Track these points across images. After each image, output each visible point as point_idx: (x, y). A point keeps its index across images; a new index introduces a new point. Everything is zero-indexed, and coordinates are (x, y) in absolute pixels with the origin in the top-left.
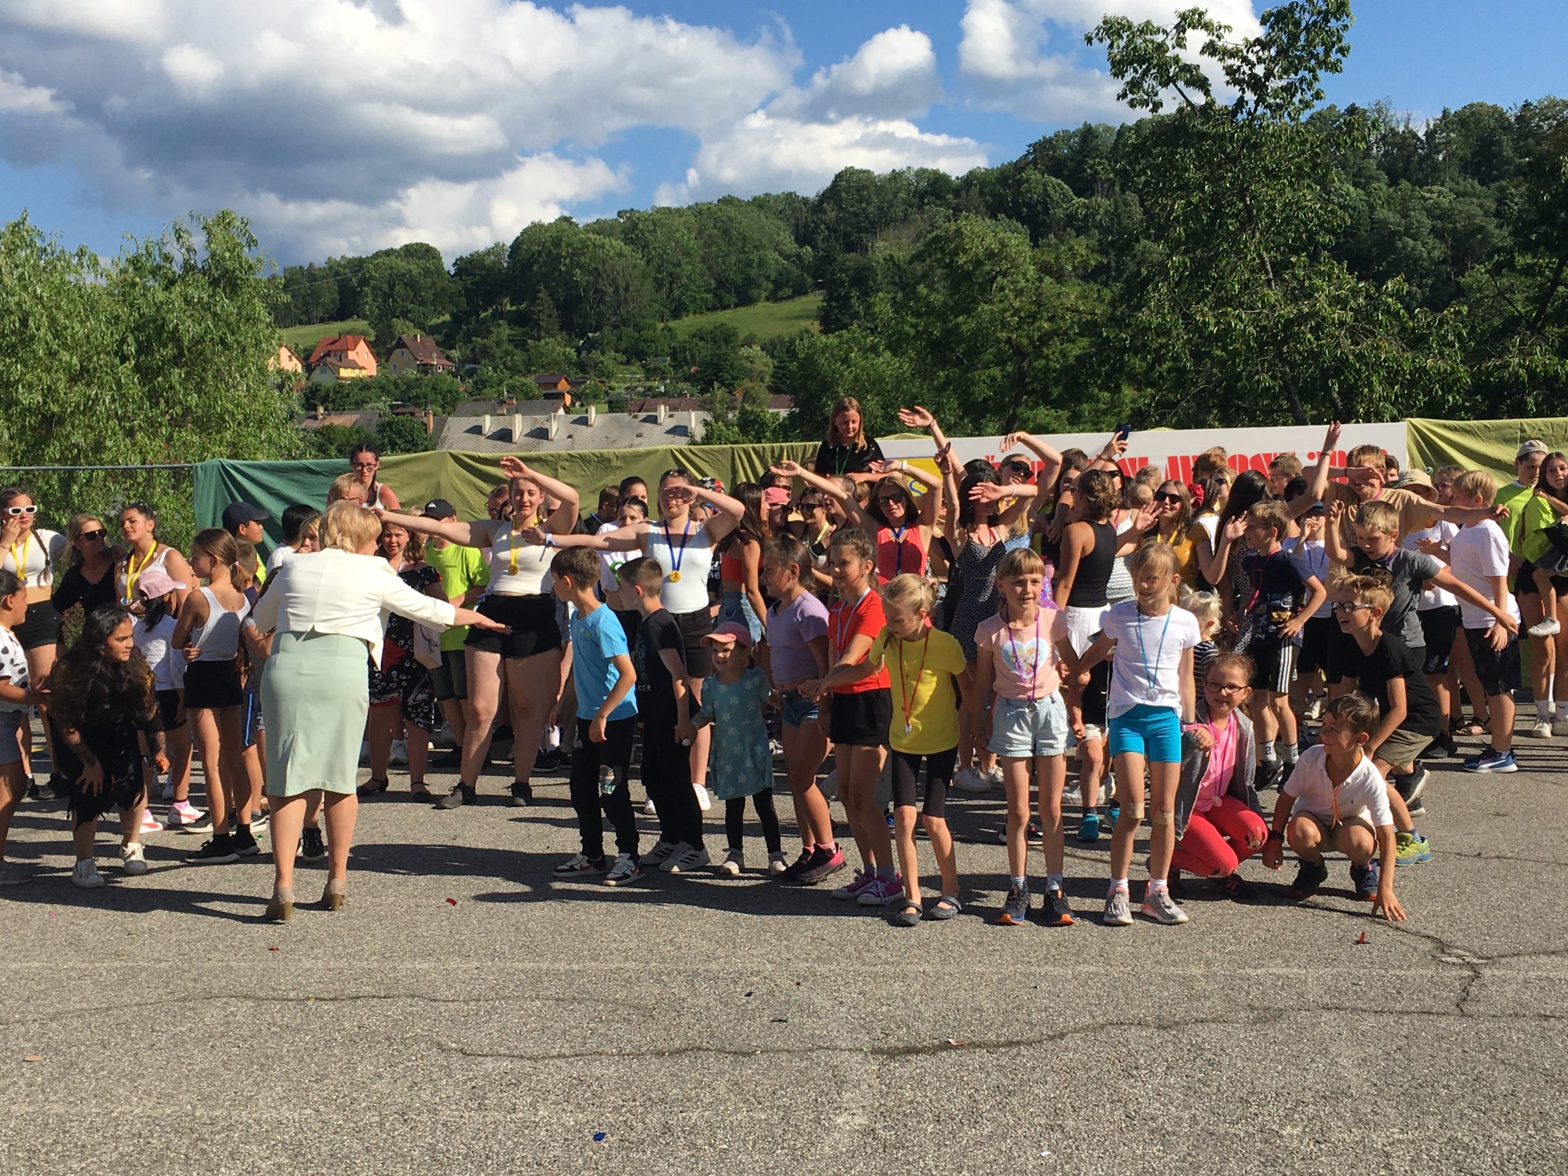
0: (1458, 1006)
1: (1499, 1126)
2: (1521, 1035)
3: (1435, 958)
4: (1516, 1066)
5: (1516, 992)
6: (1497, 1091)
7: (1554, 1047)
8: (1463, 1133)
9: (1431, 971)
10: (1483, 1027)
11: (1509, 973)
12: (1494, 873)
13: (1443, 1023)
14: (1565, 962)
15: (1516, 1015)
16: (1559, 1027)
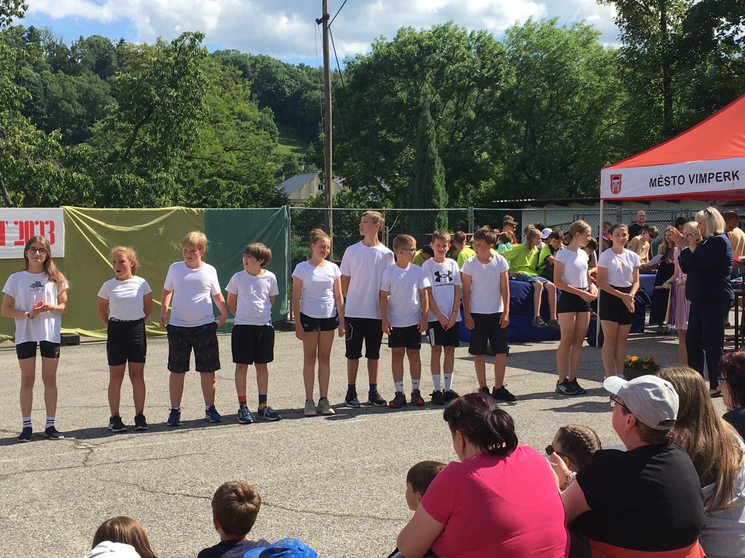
0: (83, 463)
1: (97, 501)
2: (108, 470)
3: (74, 448)
4: (106, 480)
5: (107, 455)
6: (97, 490)
7: (121, 472)
8: (83, 505)
9: (73, 452)
10: (93, 469)
11: (105, 449)
12: (101, 413)
13: (77, 470)
14: (128, 442)
15: (107, 463)
16: (123, 465)
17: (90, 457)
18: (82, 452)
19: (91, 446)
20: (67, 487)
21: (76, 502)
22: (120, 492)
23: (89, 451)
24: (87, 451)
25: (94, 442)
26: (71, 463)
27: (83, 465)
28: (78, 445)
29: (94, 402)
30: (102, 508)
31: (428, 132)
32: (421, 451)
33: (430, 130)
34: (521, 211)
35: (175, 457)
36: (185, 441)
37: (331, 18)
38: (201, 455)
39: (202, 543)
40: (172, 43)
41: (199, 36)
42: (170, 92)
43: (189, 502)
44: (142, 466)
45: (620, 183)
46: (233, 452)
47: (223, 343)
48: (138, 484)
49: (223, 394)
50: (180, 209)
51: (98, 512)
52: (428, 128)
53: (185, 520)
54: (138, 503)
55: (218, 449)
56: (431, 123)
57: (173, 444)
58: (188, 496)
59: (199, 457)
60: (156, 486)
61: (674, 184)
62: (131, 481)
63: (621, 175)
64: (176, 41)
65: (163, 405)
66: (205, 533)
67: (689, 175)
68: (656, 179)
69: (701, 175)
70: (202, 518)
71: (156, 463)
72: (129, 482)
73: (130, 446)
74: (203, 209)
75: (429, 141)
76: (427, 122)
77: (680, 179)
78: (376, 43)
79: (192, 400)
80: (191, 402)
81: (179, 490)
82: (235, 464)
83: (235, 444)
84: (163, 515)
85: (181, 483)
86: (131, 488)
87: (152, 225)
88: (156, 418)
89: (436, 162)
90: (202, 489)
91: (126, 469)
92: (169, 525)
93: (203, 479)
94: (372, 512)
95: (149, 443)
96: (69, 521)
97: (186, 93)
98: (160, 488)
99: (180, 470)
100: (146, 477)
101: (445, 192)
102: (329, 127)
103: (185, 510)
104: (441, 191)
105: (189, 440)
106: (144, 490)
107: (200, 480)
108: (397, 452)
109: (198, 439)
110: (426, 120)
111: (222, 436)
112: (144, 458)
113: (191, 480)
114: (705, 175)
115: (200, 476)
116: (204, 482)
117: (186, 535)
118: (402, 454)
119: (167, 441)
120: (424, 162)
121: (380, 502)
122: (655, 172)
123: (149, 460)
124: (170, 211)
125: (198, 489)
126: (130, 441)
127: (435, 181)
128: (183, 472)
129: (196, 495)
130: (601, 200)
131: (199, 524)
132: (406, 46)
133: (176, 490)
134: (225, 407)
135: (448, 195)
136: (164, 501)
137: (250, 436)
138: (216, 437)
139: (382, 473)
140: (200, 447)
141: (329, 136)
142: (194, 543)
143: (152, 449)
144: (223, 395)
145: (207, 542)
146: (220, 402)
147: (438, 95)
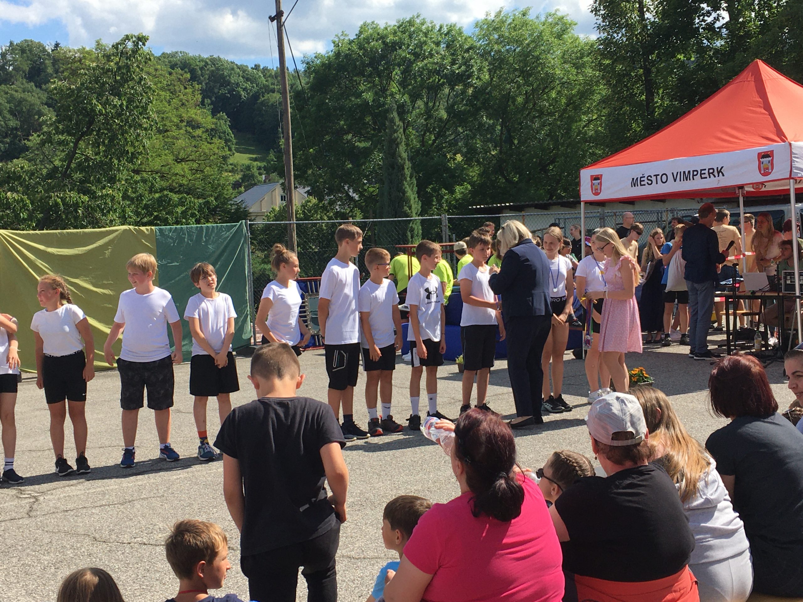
0: (28, 514)
1: (44, 555)
2: (56, 520)
3: (17, 497)
4: (53, 532)
5: (54, 504)
6: (44, 543)
7: (69, 521)
8: (28, 561)
9: (15, 502)
10: (39, 520)
11: (51, 497)
12: (47, 456)
13: (21, 522)
14: (77, 488)
15: (54, 512)
16: (72, 513)
17: (35, 506)
18: (26, 501)
19: (36, 495)
20: (9, 542)
21: (20, 558)
22: (69, 544)
23: (34, 500)
24: (32, 500)
25: (39, 489)
26: (14, 515)
27: (27, 516)
28: (21, 494)
29: (39, 445)
30: (49, 563)
31: (395, 135)
32: (398, 481)
33: (398, 133)
34: (500, 217)
35: (130, 502)
36: (140, 483)
37: (285, 15)
38: (158, 499)
39: (161, 596)
40: (113, 46)
41: (142, 39)
42: (113, 101)
43: (145, 551)
44: (94, 513)
45: (600, 184)
46: (193, 493)
47: (181, 372)
48: (89, 534)
49: (182, 429)
50: (128, 228)
51: (45, 568)
52: (396, 131)
53: (141, 572)
54: (90, 555)
55: (177, 491)
56: (398, 126)
57: (127, 487)
58: (145, 544)
59: (157, 500)
60: (109, 535)
61: (657, 183)
62: (81, 531)
63: (602, 175)
64: (117, 44)
65: (116, 444)
66: (164, 584)
67: (673, 173)
68: (637, 178)
69: (684, 172)
70: (161, 568)
71: (109, 509)
72: (79, 533)
73: (79, 493)
74: (153, 228)
75: (398, 145)
76: (395, 124)
77: (663, 178)
78: (337, 40)
79: (148, 437)
80: (147, 440)
81: (135, 538)
82: (196, 507)
83: (196, 484)
84: (117, 567)
85: (137, 531)
86: (81, 538)
87: (96, 248)
88: (109, 460)
89: (406, 167)
90: (160, 535)
91: (76, 518)
92: (124, 578)
93: (161, 525)
94: (347, 551)
95: (100, 487)
96: (13, 579)
97: (130, 101)
98: (114, 537)
99: (136, 516)
100: (98, 526)
101: (417, 199)
102: (288, 133)
103: (141, 561)
104: (412, 198)
105: (145, 482)
106: (96, 540)
107: (157, 527)
108: (373, 484)
109: (155, 481)
110: (393, 122)
111: (181, 476)
112: (96, 504)
113: (147, 526)
114: (689, 172)
115: (158, 522)
116: (162, 528)
117: (143, 588)
118: (377, 486)
119: (121, 485)
120: (393, 168)
121: (355, 540)
122: (637, 170)
123: (101, 506)
124: (117, 231)
125: (155, 536)
126: (79, 487)
127: (406, 188)
128: (139, 518)
129: (154, 543)
130: (582, 203)
131: (158, 575)
132: (369, 43)
133: (131, 538)
134: (185, 444)
135: (420, 203)
136: (118, 551)
137: (213, 474)
138: (175, 477)
139: (357, 508)
140: (158, 490)
141: (289, 143)
142: (152, 596)
143: (104, 494)
144: (182, 431)
145: (167, 594)
146: (179, 439)
147: (406, 95)
